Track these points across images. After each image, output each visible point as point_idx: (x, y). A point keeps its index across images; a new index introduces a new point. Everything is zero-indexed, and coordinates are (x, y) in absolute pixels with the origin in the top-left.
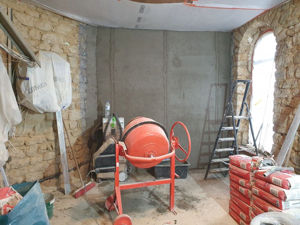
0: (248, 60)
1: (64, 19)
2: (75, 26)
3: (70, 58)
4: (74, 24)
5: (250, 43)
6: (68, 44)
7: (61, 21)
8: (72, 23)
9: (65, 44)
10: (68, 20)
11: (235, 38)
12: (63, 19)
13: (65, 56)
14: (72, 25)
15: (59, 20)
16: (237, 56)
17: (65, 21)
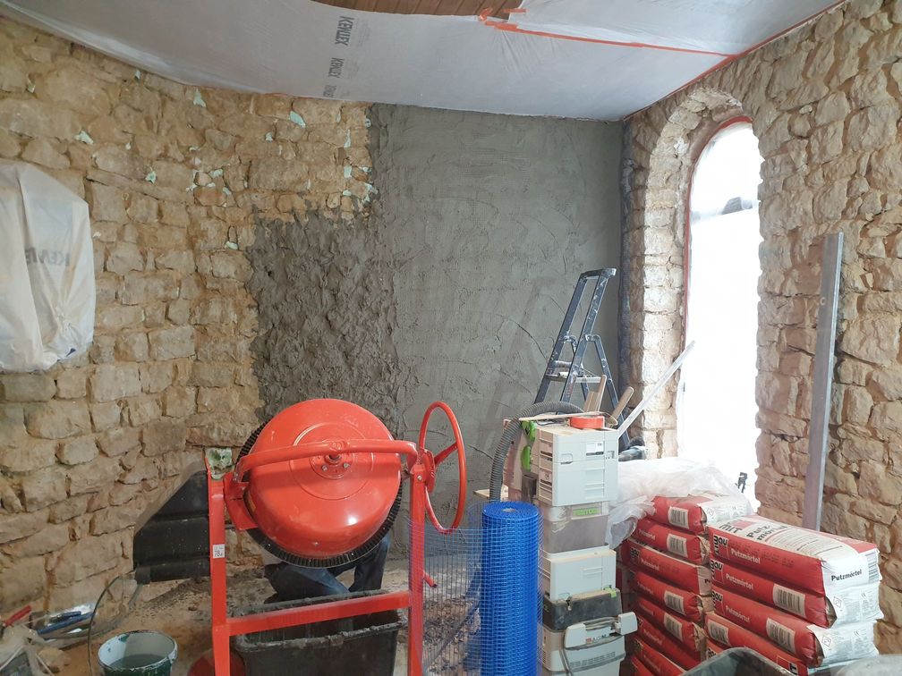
0: (676, 210)
1: (74, 53)
2: (115, 80)
3: (96, 188)
4: (112, 75)
5: (680, 156)
6: (90, 141)
7: (61, 60)
8: (103, 67)
9: (78, 137)
10: (90, 58)
11: (634, 139)
12: (68, 53)
13: (78, 181)
14: (104, 76)
15: (54, 57)
16: (644, 194)
17: (78, 59)
